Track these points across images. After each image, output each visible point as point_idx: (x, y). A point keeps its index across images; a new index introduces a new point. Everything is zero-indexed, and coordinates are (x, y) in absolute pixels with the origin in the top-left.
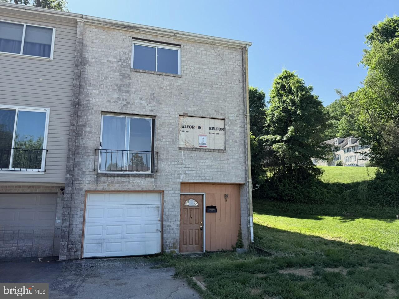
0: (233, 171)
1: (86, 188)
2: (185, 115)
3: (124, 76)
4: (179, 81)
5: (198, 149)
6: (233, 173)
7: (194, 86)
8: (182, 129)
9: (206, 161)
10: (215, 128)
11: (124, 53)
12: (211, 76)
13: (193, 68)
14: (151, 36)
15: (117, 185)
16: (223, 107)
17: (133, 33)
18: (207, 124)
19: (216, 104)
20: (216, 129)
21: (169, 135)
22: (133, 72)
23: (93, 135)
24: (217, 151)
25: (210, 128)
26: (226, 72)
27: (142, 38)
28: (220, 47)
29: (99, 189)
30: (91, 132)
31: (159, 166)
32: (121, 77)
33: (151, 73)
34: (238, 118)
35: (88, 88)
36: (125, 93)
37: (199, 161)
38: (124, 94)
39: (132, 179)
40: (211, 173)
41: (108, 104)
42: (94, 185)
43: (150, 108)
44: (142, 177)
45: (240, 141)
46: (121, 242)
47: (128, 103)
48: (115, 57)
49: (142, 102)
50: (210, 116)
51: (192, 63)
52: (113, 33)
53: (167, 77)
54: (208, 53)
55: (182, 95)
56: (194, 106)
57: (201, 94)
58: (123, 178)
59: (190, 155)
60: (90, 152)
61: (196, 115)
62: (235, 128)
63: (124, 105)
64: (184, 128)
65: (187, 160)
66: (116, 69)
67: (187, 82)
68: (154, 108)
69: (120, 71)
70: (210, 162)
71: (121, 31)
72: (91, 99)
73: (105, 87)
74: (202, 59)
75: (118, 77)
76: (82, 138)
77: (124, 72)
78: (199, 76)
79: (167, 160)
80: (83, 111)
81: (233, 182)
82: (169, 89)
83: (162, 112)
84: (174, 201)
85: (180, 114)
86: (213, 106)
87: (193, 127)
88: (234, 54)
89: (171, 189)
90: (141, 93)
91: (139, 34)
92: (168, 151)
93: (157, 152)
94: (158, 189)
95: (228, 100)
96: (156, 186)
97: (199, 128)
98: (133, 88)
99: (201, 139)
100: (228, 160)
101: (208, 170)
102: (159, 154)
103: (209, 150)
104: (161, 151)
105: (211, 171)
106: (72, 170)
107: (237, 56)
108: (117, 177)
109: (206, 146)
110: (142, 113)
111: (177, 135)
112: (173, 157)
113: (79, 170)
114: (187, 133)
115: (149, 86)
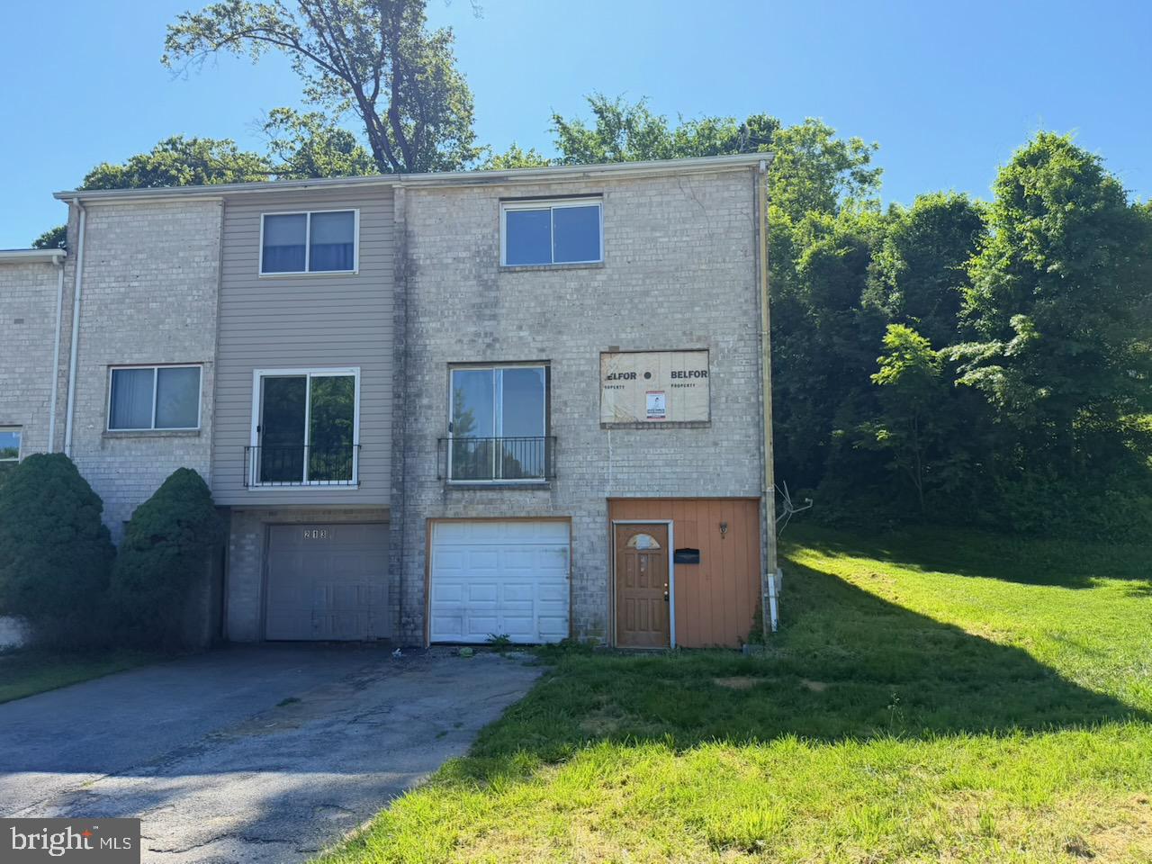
0: (727, 469)
1: (427, 514)
2: (614, 351)
3: (486, 286)
4: (599, 277)
5: (643, 423)
6: (729, 475)
7: (634, 282)
8: (608, 383)
9: (664, 450)
10: (685, 372)
11: (483, 237)
12: (674, 251)
13: (631, 241)
14: (537, 188)
15: (481, 507)
16: (703, 321)
17: (501, 189)
18: (664, 365)
19: (688, 315)
20: (687, 375)
21: (579, 398)
22: (502, 274)
23: (435, 412)
24: (689, 426)
25: (672, 375)
26: (711, 236)
27: (519, 195)
28: (696, 178)
29: (450, 514)
30: (430, 407)
31: (559, 465)
32: (481, 288)
33: (539, 270)
34: (742, 343)
35: (421, 319)
36: (490, 320)
37: (646, 450)
38: (486, 323)
39: (507, 494)
40: (674, 476)
41: (457, 347)
42: (441, 508)
43: (539, 345)
44: (526, 490)
45: (748, 399)
46: (495, 617)
47: (496, 340)
48: (467, 249)
49: (522, 334)
50: (672, 346)
51: (628, 229)
52: (461, 196)
53: (574, 272)
54: (667, 198)
55: (605, 307)
56: (632, 327)
57: (649, 299)
58: (493, 493)
59: (626, 440)
60: (430, 444)
61: (638, 347)
62: (735, 369)
63: (489, 346)
64: (613, 381)
65: (619, 451)
66: (470, 272)
67: (616, 277)
68: (546, 344)
69: (478, 277)
70: (672, 452)
71: (475, 190)
72: (428, 342)
73: (451, 314)
74: (651, 217)
75: (475, 289)
76: (415, 420)
77: (485, 277)
78: (645, 258)
79: (577, 453)
80: (415, 366)
81: (728, 495)
82: (577, 299)
83: (562, 350)
84: (594, 539)
85: (603, 350)
86: (678, 322)
87: (633, 376)
88: (732, 188)
89: (584, 513)
90: (521, 316)
91: (513, 189)
92: (578, 434)
93: (556, 438)
94: (559, 513)
95: (715, 303)
96: (555, 507)
97: (648, 375)
98: (503, 307)
99: (651, 402)
100: (715, 444)
101: (668, 470)
102: (559, 441)
103: (670, 426)
104: (564, 434)
105: (674, 473)
106: (401, 480)
107: (741, 190)
108: (481, 490)
109: (663, 417)
110: (523, 358)
111: (597, 397)
112: (589, 446)
113: (413, 479)
114: (620, 391)
115: (536, 297)
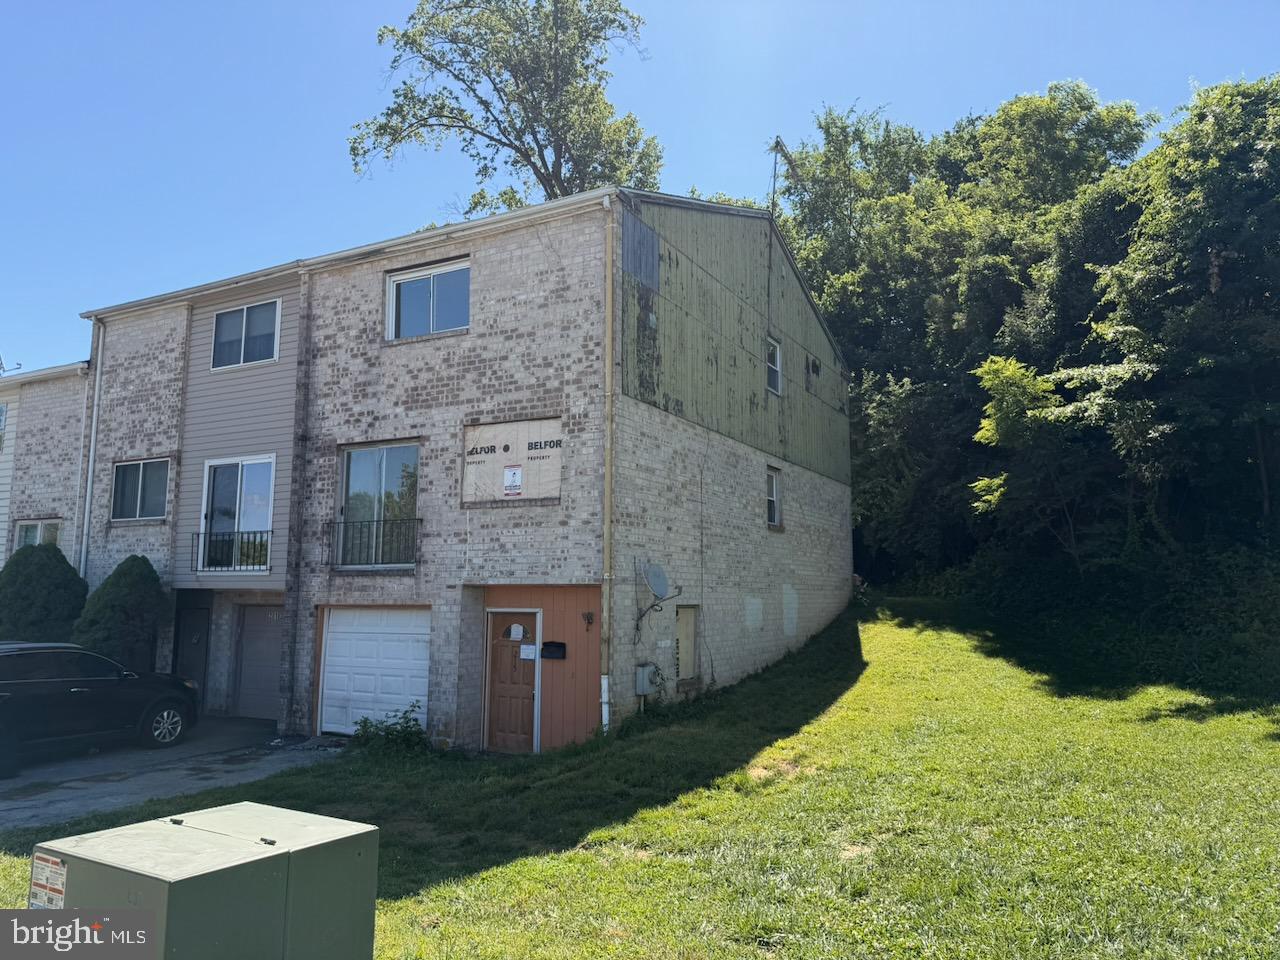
0: (573, 552)
2: (476, 423)
3: (370, 363)
4: (464, 345)
5: (502, 501)
6: (576, 559)
7: (494, 347)
8: (469, 459)
10: (541, 443)
11: (371, 313)
12: (532, 309)
13: (493, 302)
15: (357, 594)
16: (556, 384)
18: (520, 436)
19: (542, 379)
20: (543, 446)
21: (443, 475)
23: (325, 496)
25: (529, 446)
27: (399, 266)
29: (333, 601)
30: (322, 491)
31: (424, 548)
32: (366, 366)
34: (590, 408)
35: (319, 402)
36: (372, 397)
37: (498, 531)
41: (345, 429)
42: (326, 594)
43: (411, 422)
47: (376, 418)
48: (357, 327)
49: (397, 410)
50: (528, 414)
51: (491, 290)
52: (353, 274)
54: (526, 251)
55: (469, 376)
56: (491, 397)
57: (507, 364)
59: (482, 520)
61: (497, 418)
62: (584, 437)
63: (371, 425)
64: (475, 456)
65: (475, 533)
66: (358, 350)
67: (478, 343)
68: (417, 421)
69: (365, 355)
70: (523, 533)
71: (365, 266)
72: (323, 424)
73: (342, 395)
74: (511, 274)
75: (361, 367)
76: (310, 504)
77: (370, 354)
78: (505, 320)
79: (439, 536)
80: (311, 450)
81: (574, 582)
82: (445, 369)
83: (431, 425)
84: (450, 630)
85: (465, 424)
87: (492, 449)
88: (587, 231)
89: (443, 601)
90: (397, 392)
91: (394, 260)
92: (441, 515)
93: (421, 520)
94: (421, 601)
95: (568, 362)
96: (418, 595)
97: (506, 448)
98: (383, 384)
99: (508, 478)
100: (562, 523)
101: (517, 553)
102: (425, 523)
104: (428, 516)
105: (522, 556)
107: (596, 232)
108: (358, 576)
109: (519, 494)
110: (398, 436)
111: (460, 475)
112: (449, 528)
114: (481, 466)
115: (410, 371)
